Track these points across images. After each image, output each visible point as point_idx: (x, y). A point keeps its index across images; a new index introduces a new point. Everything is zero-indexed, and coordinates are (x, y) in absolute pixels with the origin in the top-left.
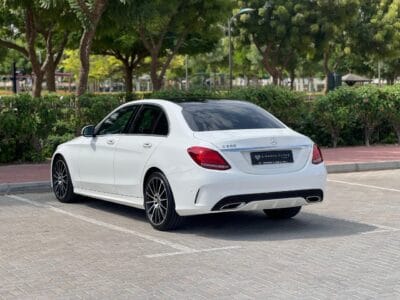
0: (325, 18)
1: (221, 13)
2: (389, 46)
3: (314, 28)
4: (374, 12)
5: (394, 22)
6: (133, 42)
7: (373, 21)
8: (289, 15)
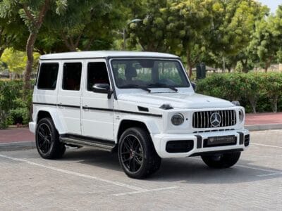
0: (189, 27)
1: (121, 22)
2: (232, 47)
3: (183, 33)
4: (221, 22)
5: (235, 29)
6: (53, 42)
7: (221, 28)
8: (164, 24)
